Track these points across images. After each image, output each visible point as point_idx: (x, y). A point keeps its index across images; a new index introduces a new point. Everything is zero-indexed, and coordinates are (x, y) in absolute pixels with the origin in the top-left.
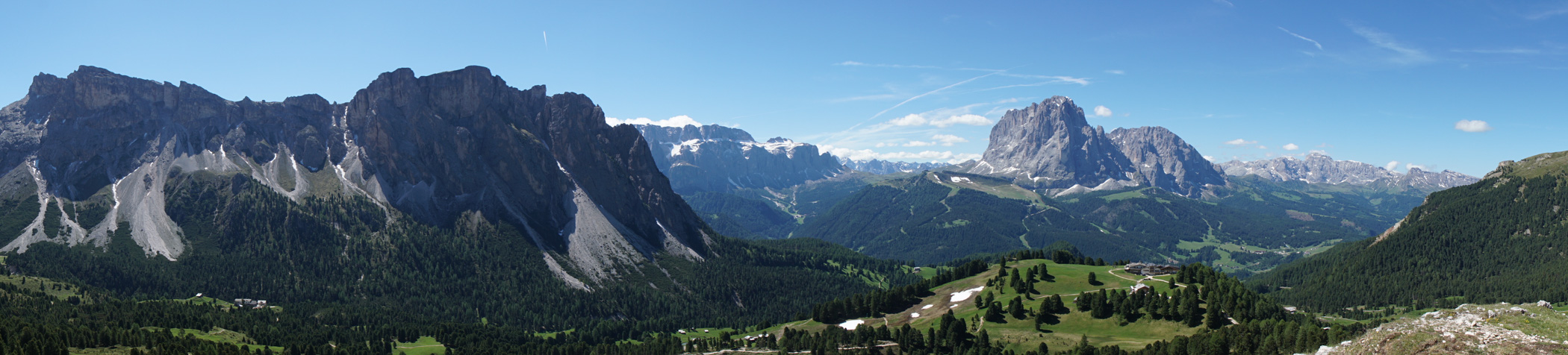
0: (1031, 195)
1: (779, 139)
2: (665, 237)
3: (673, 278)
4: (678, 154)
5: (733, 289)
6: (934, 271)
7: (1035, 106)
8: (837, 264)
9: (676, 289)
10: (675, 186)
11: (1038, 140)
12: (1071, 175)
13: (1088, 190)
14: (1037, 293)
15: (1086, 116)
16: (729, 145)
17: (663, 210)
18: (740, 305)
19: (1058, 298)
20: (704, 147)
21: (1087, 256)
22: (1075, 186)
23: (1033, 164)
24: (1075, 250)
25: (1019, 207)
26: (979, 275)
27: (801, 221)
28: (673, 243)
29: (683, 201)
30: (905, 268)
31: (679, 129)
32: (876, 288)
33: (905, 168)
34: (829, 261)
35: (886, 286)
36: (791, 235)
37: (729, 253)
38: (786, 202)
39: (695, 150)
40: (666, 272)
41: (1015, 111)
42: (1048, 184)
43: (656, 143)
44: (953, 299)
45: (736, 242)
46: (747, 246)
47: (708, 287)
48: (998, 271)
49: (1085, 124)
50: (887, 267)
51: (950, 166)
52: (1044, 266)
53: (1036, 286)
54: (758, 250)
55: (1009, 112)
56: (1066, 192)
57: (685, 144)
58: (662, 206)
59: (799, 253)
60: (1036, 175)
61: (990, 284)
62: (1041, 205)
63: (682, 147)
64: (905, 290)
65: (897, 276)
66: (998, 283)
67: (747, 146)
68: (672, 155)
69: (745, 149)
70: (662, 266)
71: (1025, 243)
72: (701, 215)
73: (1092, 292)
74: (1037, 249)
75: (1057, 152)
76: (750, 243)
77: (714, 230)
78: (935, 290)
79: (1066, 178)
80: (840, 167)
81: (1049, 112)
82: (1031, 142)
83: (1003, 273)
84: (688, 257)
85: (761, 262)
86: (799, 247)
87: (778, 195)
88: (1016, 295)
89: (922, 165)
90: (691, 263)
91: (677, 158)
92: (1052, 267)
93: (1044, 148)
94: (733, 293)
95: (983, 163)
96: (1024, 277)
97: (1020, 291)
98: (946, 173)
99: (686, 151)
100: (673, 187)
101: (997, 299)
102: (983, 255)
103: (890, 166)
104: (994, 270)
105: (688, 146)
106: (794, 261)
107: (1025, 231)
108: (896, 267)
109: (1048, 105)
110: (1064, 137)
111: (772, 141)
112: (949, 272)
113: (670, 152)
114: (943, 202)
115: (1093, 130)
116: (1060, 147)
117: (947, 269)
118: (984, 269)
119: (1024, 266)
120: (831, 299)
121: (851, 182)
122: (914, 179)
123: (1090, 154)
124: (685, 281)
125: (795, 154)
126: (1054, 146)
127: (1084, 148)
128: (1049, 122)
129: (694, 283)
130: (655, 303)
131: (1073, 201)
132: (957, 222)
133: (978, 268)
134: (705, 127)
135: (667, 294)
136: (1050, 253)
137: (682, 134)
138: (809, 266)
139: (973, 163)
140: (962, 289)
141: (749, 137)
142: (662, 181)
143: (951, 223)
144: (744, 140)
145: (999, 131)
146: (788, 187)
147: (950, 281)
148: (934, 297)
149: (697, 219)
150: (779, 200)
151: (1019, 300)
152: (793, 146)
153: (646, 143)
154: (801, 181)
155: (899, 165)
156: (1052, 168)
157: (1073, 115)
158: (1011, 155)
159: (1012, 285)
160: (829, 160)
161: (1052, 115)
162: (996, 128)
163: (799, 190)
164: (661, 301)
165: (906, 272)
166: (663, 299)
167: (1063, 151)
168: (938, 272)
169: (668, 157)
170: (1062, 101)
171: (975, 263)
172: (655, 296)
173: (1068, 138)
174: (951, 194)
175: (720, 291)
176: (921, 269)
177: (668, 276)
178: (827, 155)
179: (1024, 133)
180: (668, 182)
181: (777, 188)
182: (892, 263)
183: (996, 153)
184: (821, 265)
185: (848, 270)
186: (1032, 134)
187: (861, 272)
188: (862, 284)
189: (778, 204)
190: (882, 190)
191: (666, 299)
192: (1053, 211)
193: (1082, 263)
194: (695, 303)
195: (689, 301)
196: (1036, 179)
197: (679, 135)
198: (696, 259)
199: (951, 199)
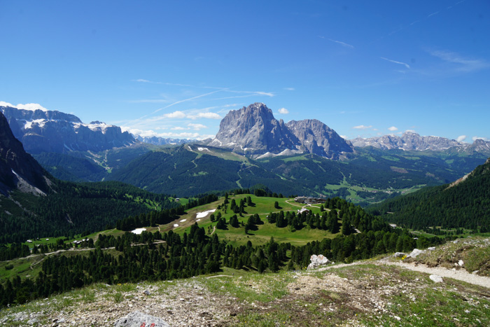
0: (243, 158)
1: (97, 122)
2: (18, 181)
3: (23, 207)
4: (30, 127)
5: (65, 212)
6: (187, 200)
7: (245, 108)
8: (131, 196)
9: (26, 214)
10: (27, 148)
11: (246, 127)
12: (265, 147)
13: (274, 155)
14: (246, 213)
15: (273, 114)
16: (65, 124)
17: (18, 163)
18: (71, 222)
19: (257, 216)
20: (48, 124)
21: (274, 193)
22: (267, 153)
23: (243, 141)
24: (267, 189)
25: (236, 165)
26: (213, 203)
27: (110, 171)
28: (24, 185)
29: (32, 158)
30: (171, 199)
31: (31, 112)
32: (153, 210)
33: (172, 142)
34: (126, 195)
35: (159, 209)
36: (103, 179)
37: (63, 190)
38: (101, 160)
39: (42, 126)
40: (19, 204)
41: (234, 111)
42: (252, 152)
43: (13, 120)
44: (198, 217)
45: (68, 184)
46: (75, 186)
47: (49, 212)
48: (224, 200)
49: (273, 118)
50: (160, 198)
51: (197, 141)
52: (250, 198)
53: (245, 209)
54: (83, 188)
55: (231, 112)
56: (262, 156)
57: (35, 121)
58: (16, 161)
59: (108, 190)
60: (245, 147)
61: (219, 208)
62: (248, 164)
63: (33, 123)
64: (170, 211)
65: (166, 203)
66: (224, 207)
67: (77, 125)
68: (26, 128)
69: (75, 127)
70: (16, 200)
71: (239, 185)
72: (45, 167)
73: (277, 212)
74: (246, 189)
75: (257, 134)
76: (78, 185)
77: (54, 176)
78: (188, 211)
79: (262, 149)
80: (134, 140)
81: (252, 111)
82: (242, 128)
83: (226, 202)
84: (35, 194)
85: (84, 195)
86: (108, 187)
87: (96, 156)
88: (234, 214)
89: (182, 140)
90: (37, 197)
91: (28, 130)
92: (254, 198)
93: (250, 132)
94: (66, 215)
95: (216, 140)
96: (238, 204)
97: (236, 212)
98: (195, 145)
99: (36, 127)
100: (25, 149)
101: (223, 216)
102: (215, 192)
103: (163, 141)
104: (221, 200)
105: (37, 123)
106: (105, 194)
107: (239, 178)
108: (165, 198)
109: (252, 108)
110: (261, 125)
111: (93, 123)
112: (196, 201)
113: (23, 126)
114: (193, 161)
115: (278, 122)
116: (259, 131)
117: (195, 199)
118: (216, 199)
119: (238, 198)
120: (127, 216)
121: (140, 149)
122: (177, 148)
123: (276, 135)
124: (33, 208)
125: (107, 132)
126: (255, 131)
127: (272, 132)
128: (252, 117)
129: (39, 210)
130: (10, 224)
131: (266, 161)
132: (201, 173)
133: (212, 199)
134: (49, 112)
135: (19, 218)
136: (253, 190)
137: (33, 115)
138: (115, 197)
139: (210, 140)
140: (203, 210)
141: (78, 120)
142: (17, 145)
143: (197, 173)
144: (75, 122)
145: (225, 122)
146: (102, 151)
147: (196, 206)
148: (187, 215)
149: (42, 169)
150: (97, 159)
151: (235, 217)
152: (106, 126)
153: (6, 119)
154: (110, 147)
155: (168, 140)
156: (254, 143)
157: (266, 113)
158: (232, 135)
159: (232, 209)
160: (128, 136)
161: (254, 113)
162: (223, 120)
163: (109, 153)
164: (14, 223)
165: (171, 201)
166: (16, 221)
167: (261, 133)
168: (190, 201)
169: (22, 129)
170: (260, 105)
171: (211, 196)
172: (9, 219)
173: (263, 126)
174: (198, 157)
175: (57, 214)
176: (180, 199)
177: (20, 206)
178: (126, 133)
179: (239, 123)
180: (22, 145)
181: (95, 151)
182: (163, 196)
183: (224, 134)
184: (121, 197)
185: (137, 200)
186: (243, 124)
187: (145, 201)
188: (145, 208)
189: (95, 161)
190: (158, 154)
191: (18, 221)
192: (255, 167)
193: (271, 196)
194: (40, 222)
195: (35, 221)
196: (245, 149)
197: (30, 115)
198: (40, 195)
199: (198, 160)
